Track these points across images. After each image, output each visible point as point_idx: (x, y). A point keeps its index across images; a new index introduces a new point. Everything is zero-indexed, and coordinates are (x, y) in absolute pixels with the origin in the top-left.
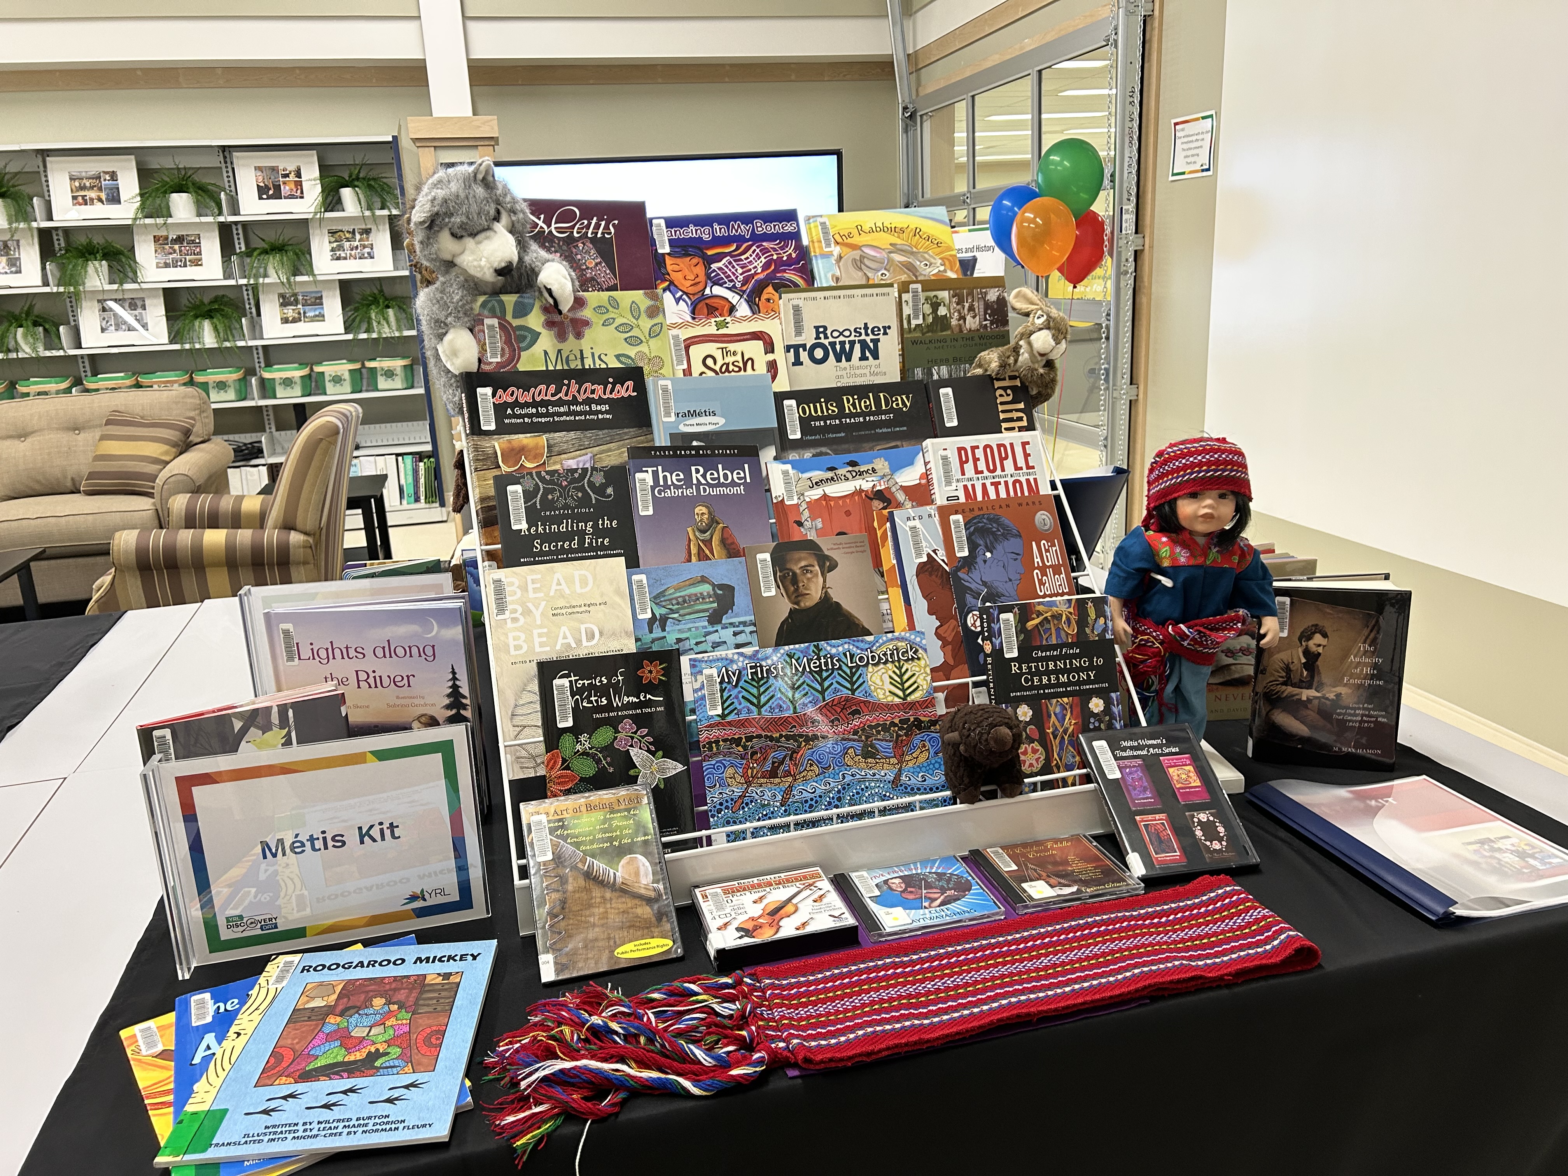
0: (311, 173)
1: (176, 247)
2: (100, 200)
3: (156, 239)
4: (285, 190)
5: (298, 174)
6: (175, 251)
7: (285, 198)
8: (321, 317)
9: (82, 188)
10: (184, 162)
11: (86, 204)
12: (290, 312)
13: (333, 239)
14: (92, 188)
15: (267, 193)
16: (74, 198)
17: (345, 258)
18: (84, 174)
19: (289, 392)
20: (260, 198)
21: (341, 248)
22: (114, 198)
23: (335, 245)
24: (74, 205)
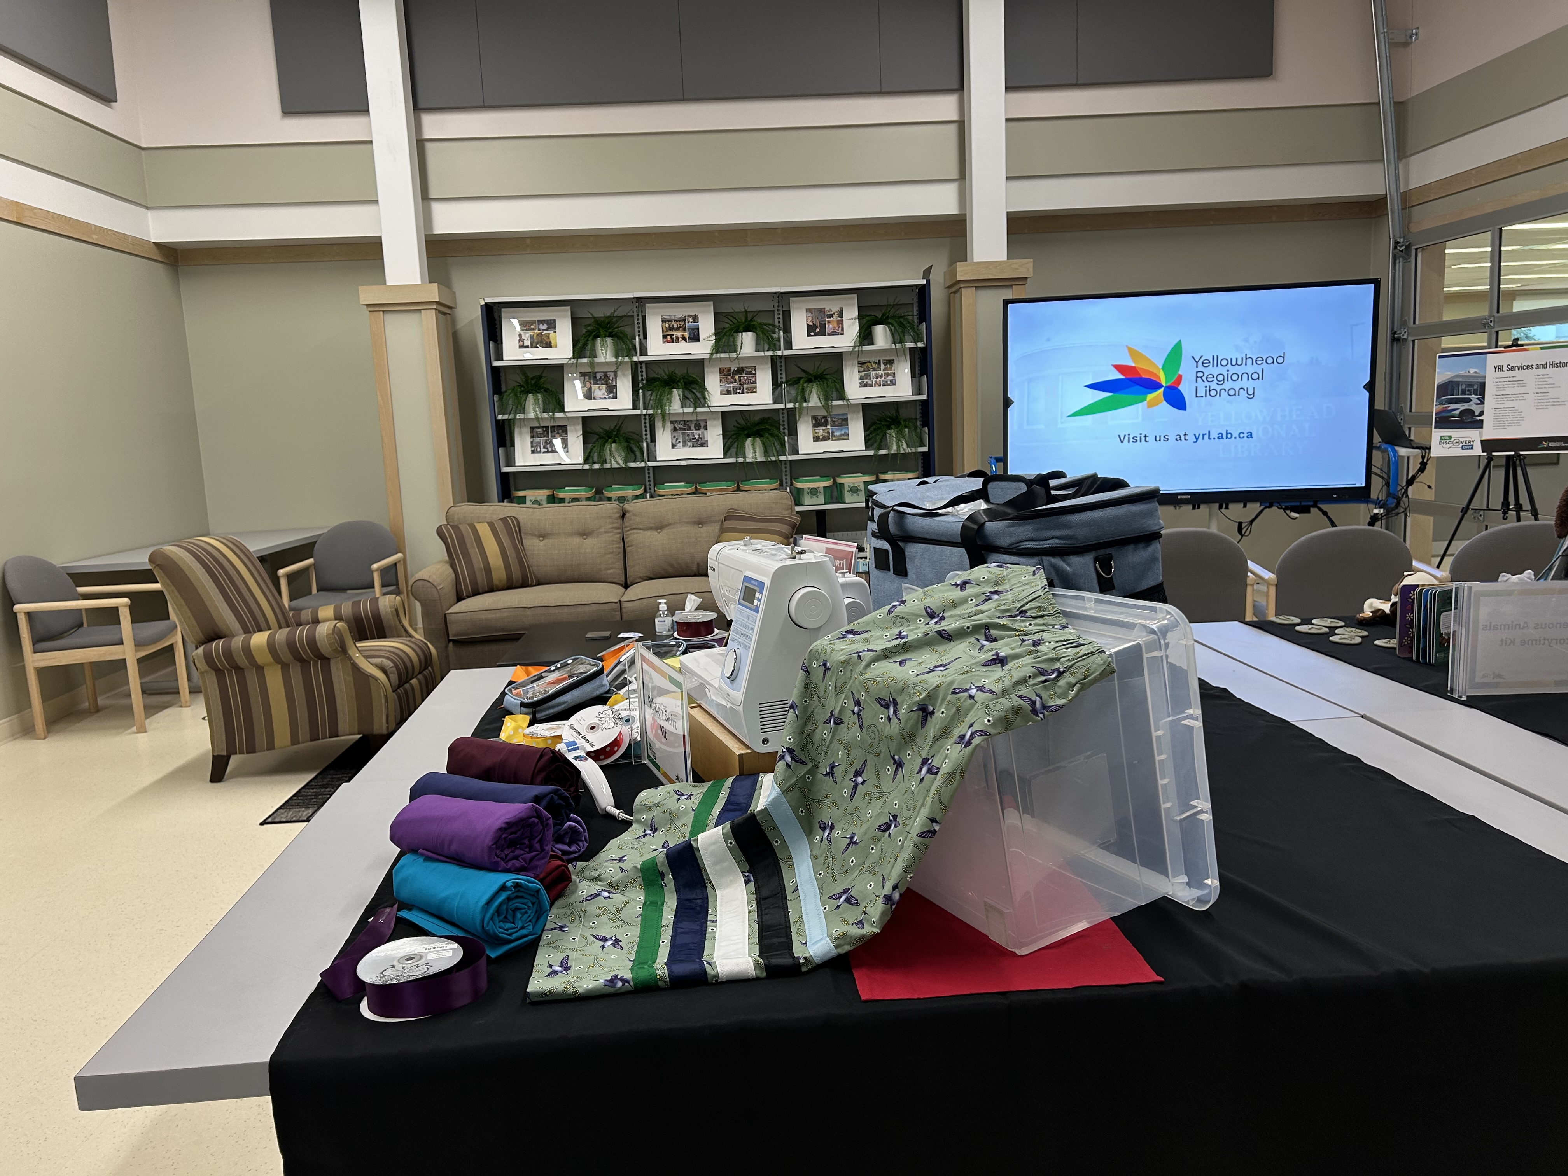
0: (851, 314)
1: (737, 377)
2: (684, 339)
3: (721, 371)
4: (829, 328)
5: (841, 314)
6: (735, 381)
7: (829, 334)
8: (846, 437)
9: (671, 329)
10: (753, 307)
11: (673, 342)
12: (821, 431)
13: (862, 369)
14: (678, 329)
15: (814, 331)
16: (664, 337)
17: (871, 385)
18: (673, 317)
19: (815, 500)
20: (809, 335)
21: (868, 376)
22: (695, 337)
23: (863, 374)
24: (664, 342)
